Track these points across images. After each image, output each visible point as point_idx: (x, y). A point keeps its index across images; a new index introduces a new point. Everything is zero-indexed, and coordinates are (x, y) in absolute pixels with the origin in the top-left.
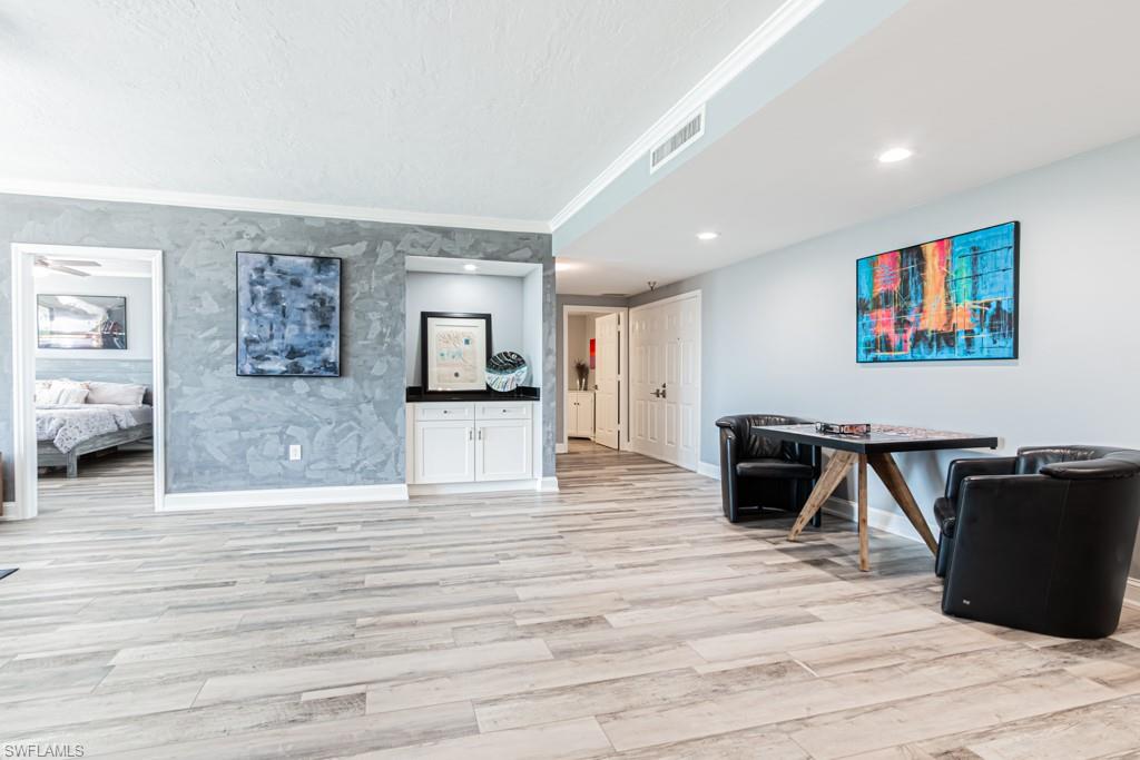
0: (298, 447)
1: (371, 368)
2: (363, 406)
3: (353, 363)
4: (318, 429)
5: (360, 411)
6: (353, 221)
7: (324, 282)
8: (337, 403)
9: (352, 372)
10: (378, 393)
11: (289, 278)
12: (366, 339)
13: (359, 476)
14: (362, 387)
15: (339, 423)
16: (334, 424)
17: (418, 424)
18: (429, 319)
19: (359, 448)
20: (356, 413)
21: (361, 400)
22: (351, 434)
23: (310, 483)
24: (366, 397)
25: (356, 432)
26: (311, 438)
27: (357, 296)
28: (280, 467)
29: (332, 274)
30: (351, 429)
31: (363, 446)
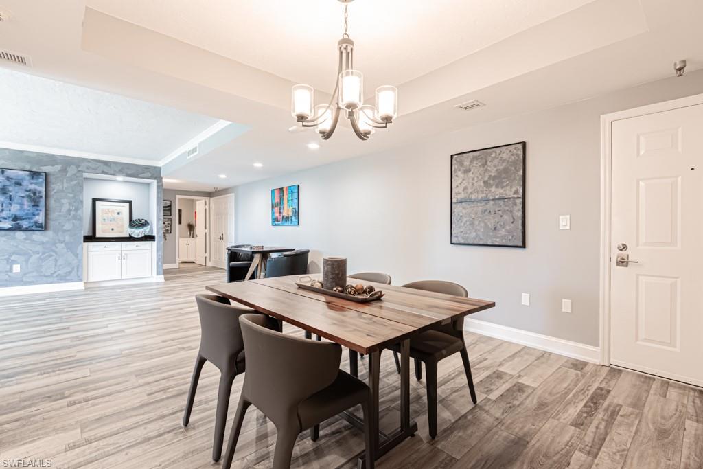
0: (19, 266)
1: (63, 226)
2: (58, 245)
3: (51, 223)
4: (31, 256)
5: (56, 247)
6: (53, 155)
7: (36, 184)
8: (42, 243)
9: (52, 228)
10: (67, 238)
11: (14, 181)
12: (60, 212)
13: (56, 279)
14: (57, 236)
15: (43, 254)
16: (40, 254)
17: (89, 253)
18: (97, 202)
19: (56, 265)
20: (54, 248)
21: (57, 241)
22: (51, 259)
23: (26, 283)
24: (60, 240)
25: (53, 258)
26: (27, 261)
27: (55, 190)
28: (7, 276)
29: (40, 180)
30: (51, 256)
31: (58, 264)
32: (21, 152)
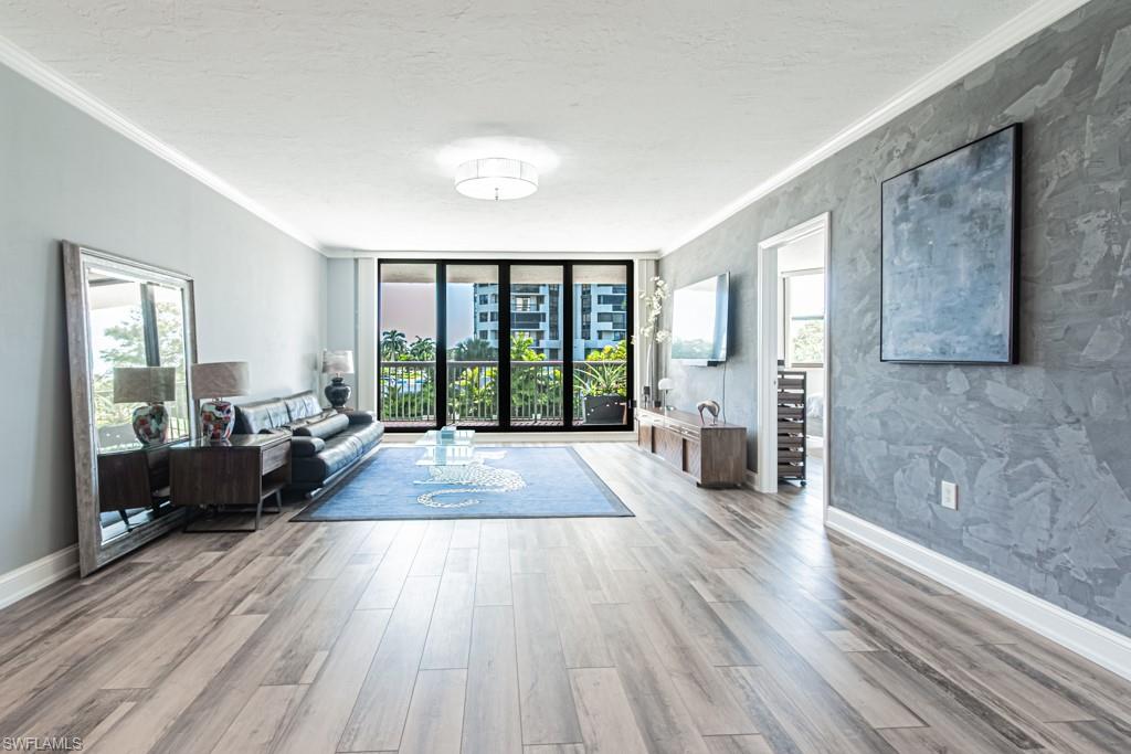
0: (952, 486)
1: (1082, 345)
2: (1064, 431)
3: (1044, 334)
4: (982, 462)
5: (1057, 441)
6: (1047, 30)
7: (985, 184)
8: (1012, 417)
9: (1041, 354)
10: (1099, 402)
11: (937, 196)
12: (1070, 279)
13: (1054, 584)
14: (1060, 387)
15: (1016, 458)
16: (1007, 459)
19: (1053, 521)
20: (1048, 442)
21: (1060, 415)
22: (1037, 486)
23: (968, 557)
24: (1069, 411)
25: (1046, 484)
26: (972, 476)
27: (1052, 187)
28: (930, 513)
29: (999, 162)
30: (1037, 475)
31: (1062, 520)
32: (959, 85)
